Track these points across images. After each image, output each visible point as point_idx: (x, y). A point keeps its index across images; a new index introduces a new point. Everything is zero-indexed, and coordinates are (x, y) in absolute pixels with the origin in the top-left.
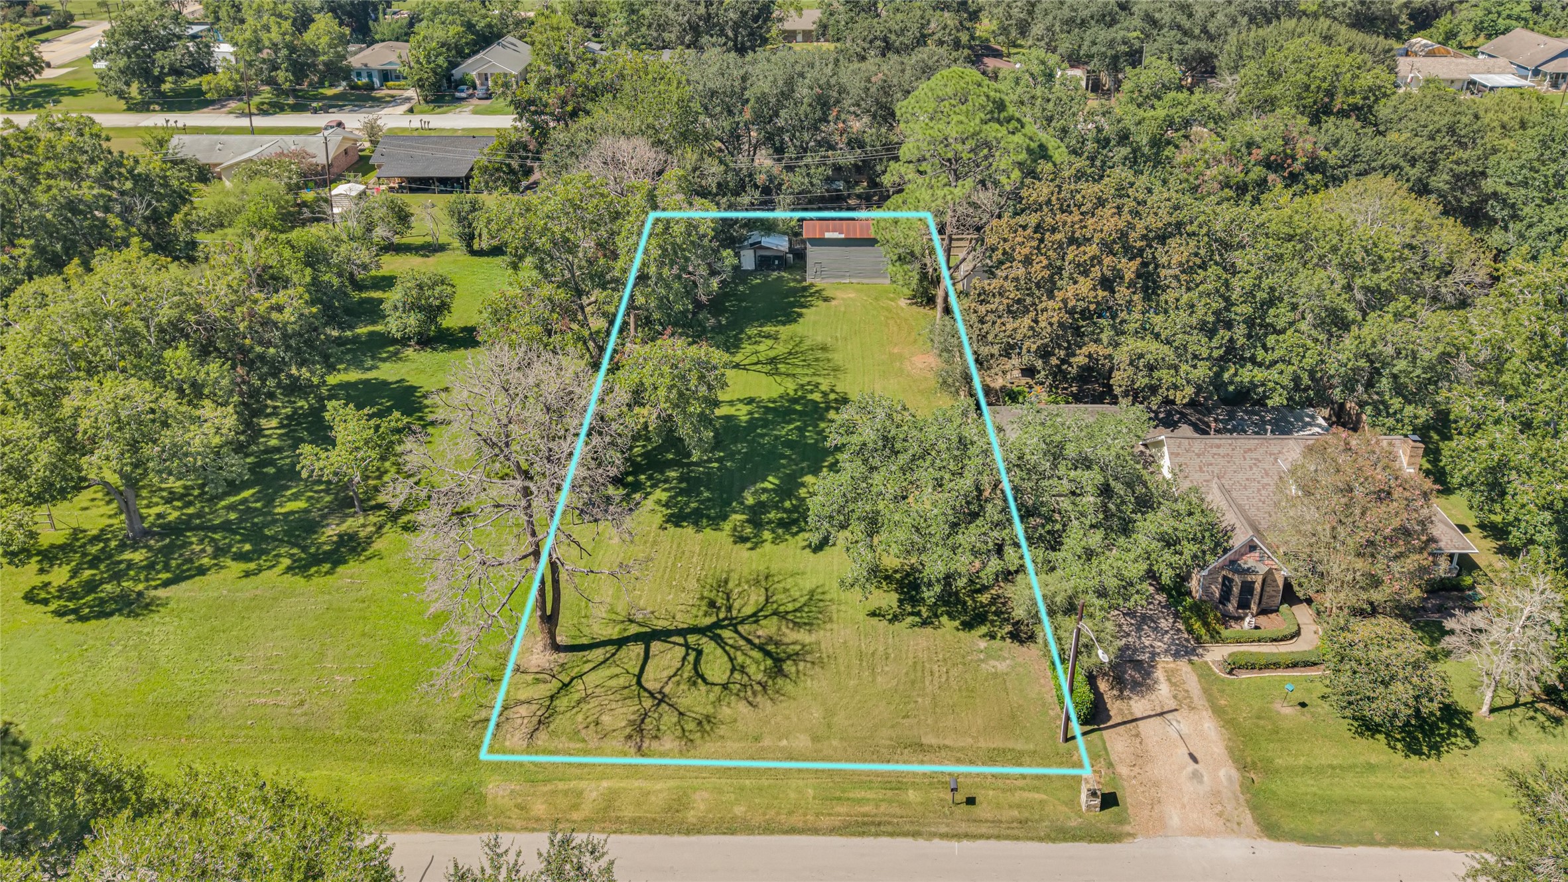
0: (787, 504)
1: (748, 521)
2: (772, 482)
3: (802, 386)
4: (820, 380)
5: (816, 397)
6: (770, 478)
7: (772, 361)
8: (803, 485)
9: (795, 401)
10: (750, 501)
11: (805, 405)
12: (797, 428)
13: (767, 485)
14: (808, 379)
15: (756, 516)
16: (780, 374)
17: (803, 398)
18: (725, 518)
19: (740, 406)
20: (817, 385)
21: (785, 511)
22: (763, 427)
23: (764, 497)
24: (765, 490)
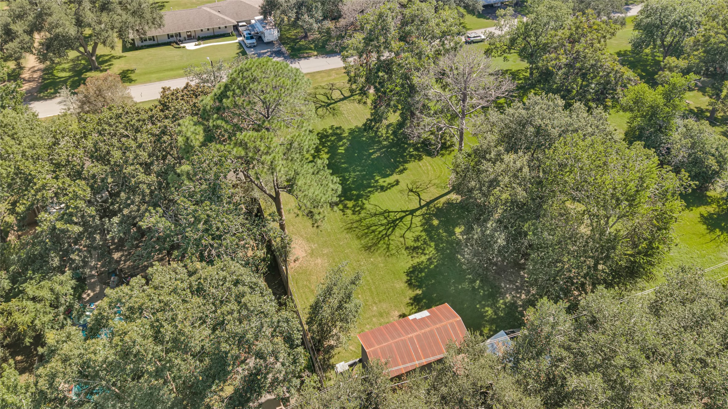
0: (329, 144)
1: (341, 134)
2: (341, 150)
3: (362, 208)
4: (356, 217)
5: (350, 204)
6: (343, 151)
7: (394, 224)
8: (327, 153)
9: (359, 197)
10: (344, 141)
11: (353, 195)
12: (348, 180)
13: (342, 148)
14: (362, 215)
15: (340, 138)
16: (382, 214)
17: (356, 200)
18: (349, 133)
19: (385, 184)
20: (354, 213)
21: (329, 141)
22: (364, 176)
23: (341, 143)
24: (342, 146)
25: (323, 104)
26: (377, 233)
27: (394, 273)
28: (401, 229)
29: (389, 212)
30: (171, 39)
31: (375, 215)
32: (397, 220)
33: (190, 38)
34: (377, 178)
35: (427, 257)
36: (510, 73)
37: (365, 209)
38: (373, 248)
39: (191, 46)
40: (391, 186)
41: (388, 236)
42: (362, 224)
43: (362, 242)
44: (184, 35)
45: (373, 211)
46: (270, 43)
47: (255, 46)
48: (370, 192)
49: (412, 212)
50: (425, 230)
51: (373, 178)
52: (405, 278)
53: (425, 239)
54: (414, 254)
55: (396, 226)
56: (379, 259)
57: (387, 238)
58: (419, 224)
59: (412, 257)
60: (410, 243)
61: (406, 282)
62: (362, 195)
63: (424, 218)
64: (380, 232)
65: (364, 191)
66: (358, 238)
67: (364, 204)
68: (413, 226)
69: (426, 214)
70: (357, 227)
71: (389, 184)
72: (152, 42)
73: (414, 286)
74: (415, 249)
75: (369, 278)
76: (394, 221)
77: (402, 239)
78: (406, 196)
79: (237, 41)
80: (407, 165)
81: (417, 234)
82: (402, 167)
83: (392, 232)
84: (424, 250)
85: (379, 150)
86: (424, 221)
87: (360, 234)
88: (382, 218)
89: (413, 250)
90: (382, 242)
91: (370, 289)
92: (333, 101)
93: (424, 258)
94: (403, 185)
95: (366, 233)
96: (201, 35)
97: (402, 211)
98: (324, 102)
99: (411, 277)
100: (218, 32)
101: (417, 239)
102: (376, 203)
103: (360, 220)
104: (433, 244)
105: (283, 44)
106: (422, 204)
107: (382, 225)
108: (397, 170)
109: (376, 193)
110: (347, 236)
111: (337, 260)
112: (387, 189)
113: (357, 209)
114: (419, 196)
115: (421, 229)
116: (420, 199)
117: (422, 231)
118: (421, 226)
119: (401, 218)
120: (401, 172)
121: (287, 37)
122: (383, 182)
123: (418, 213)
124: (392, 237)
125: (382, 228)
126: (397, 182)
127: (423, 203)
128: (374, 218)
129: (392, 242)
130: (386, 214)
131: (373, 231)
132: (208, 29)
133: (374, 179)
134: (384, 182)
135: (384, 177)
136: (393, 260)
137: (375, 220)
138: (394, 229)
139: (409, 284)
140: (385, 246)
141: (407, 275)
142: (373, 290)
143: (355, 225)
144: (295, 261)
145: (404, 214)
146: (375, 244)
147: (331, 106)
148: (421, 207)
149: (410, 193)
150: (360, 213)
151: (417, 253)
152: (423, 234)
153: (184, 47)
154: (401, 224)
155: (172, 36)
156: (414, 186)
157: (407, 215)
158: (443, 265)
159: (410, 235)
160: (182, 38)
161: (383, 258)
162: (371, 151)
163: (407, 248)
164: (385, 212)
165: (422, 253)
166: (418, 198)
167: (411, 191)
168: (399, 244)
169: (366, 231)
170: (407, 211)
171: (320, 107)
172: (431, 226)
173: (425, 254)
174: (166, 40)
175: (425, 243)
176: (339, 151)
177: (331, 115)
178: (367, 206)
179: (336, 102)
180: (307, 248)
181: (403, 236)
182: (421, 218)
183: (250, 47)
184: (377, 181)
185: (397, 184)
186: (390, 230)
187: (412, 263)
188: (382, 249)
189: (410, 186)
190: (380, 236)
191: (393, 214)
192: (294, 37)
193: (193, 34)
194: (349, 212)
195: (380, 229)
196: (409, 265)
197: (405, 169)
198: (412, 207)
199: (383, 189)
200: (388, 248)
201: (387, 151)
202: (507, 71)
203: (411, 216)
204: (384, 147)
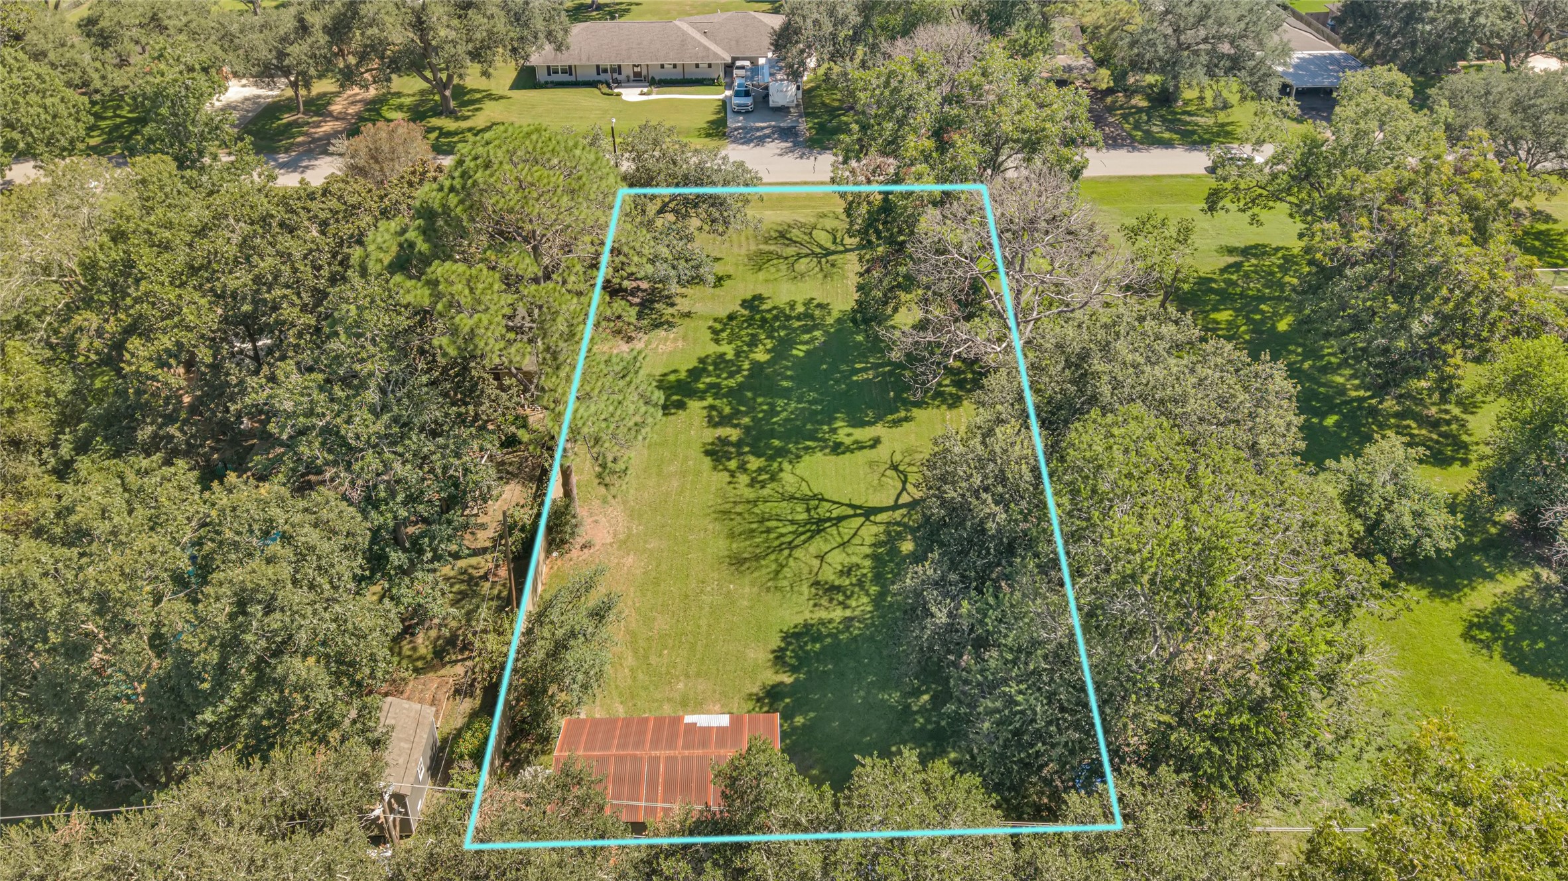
0: (782, 333)
1: (820, 319)
2: (799, 351)
3: (773, 478)
4: (750, 494)
5: (754, 463)
6: (801, 354)
7: (817, 527)
8: (768, 351)
9: (781, 453)
10: (817, 333)
11: (769, 446)
12: (778, 413)
13: (804, 348)
14: (766, 492)
15: (812, 325)
16: (805, 499)
17: (771, 459)
19: (847, 441)
20: (753, 483)
21: (785, 328)
22: (816, 413)
23: (807, 337)
24: (806, 343)
25: (818, 250)
26: (772, 536)
27: (760, 628)
28: (826, 540)
29: (823, 499)
30: (603, 77)
31: (792, 498)
32: (829, 519)
33: (639, 78)
34: (839, 424)
35: (848, 613)
36: (1284, 257)
37: (780, 480)
38: (747, 565)
39: (631, 95)
40: (860, 446)
41: (792, 549)
42: (756, 510)
43: (734, 546)
44: (627, 71)
45: (790, 489)
46: (783, 110)
47: (748, 112)
48: (807, 448)
49: (869, 513)
50: (875, 557)
51: (830, 422)
52: (776, 642)
53: (864, 575)
54: (824, 602)
55: (819, 532)
56: (747, 590)
57: (786, 552)
58: (869, 540)
59: (815, 605)
60: (829, 575)
61: (774, 651)
62: (789, 452)
63: (888, 533)
64: (782, 535)
65: (797, 443)
66: (732, 536)
67: (781, 470)
68: (856, 541)
69: (898, 524)
70: (740, 514)
71: (856, 442)
72: (566, 78)
73: (785, 664)
74: (833, 589)
75: (703, 622)
76: (821, 521)
77: (816, 563)
78: (876, 476)
79: (721, 97)
80: (916, 412)
81: (855, 559)
82: (903, 414)
83: (805, 542)
84: (848, 597)
85: (876, 366)
86: (883, 537)
87: (738, 530)
88: (800, 508)
89: (826, 591)
90: (773, 557)
91: (693, 646)
92: (841, 248)
93: (838, 614)
94: (882, 453)
95: (753, 531)
96: (658, 74)
97: (851, 506)
98: (821, 247)
99: (790, 644)
100: (692, 74)
101: (847, 571)
102: (806, 475)
103: (755, 502)
104: (874, 589)
105: (807, 115)
106: (901, 501)
107: (792, 522)
108: (890, 418)
109: (819, 454)
110: (710, 527)
111: (664, 567)
112: (849, 450)
113: (761, 478)
114: (904, 482)
115: (868, 551)
116: (904, 489)
117: (867, 556)
118: (874, 545)
119: (840, 519)
120: (897, 423)
121: (823, 103)
122: (845, 433)
123: (881, 517)
124: (798, 553)
125: (791, 528)
126: (876, 442)
127: (905, 499)
128: (784, 504)
129: (791, 562)
130: (813, 503)
131: (768, 531)
132: (675, 66)
133: (829, 424)
134: (849, 435)
135: (853, 426)
136: (772, 599)
137: (784, 508)
138: (811, 537)
139: (777, 658)
140: (774, 566)
141: (784, 639)
142: (699, 648)
143: (739, 509)
144: (583, 547)
145: (850, 512)
146: (757, 558)
147: (830, 258)
148: (896, 507)
149: (889, 473)
150: (763, 487)
151: (831, 600)
152: (868, 563)
153: (619, 95)
154: (833, 531)
155: (605, 71)
156: (907, 460)
157: (855, 515)
158: (871, 639)
159: (838, 559)
160: (620, 78)
161: (755, 590)
162: (858, 366)
163: (816, 584)
164: (814, 497)
165: (840, 603)
166: (900, 485)
167: (895, 467)
168: (806, 570)
169: (754, 526)
170: (860, 507)
171: (807, 256)
172: (894, 551)
173: (846, 607)
174: (592, 75)
175: (860, 584)
176: (795, 352)
177: (820, 276)
178: (787, 477)
179: (847, 251)
180: (620, 529)
181: (821, 558)
182: (882, 528)
183: (738, 113)
184: (834, 431)
185: (873, 447)
186: (803, 537)
187: (807, 615)
188: (764, 571)
189: (897, 458)
190: (776, 543)
191: (827, 505)
192: (836, 104)
193: (644, 72)
194: (744, 479)
195: (783, 530)
196: (800, 620)
197: (906, 419)
198: (874, 501)
199: (837, 449)
200: (777, 573)
201: (891, 373)
202: (1277, 249)
203: (862, 519)
204: (890, 363)
